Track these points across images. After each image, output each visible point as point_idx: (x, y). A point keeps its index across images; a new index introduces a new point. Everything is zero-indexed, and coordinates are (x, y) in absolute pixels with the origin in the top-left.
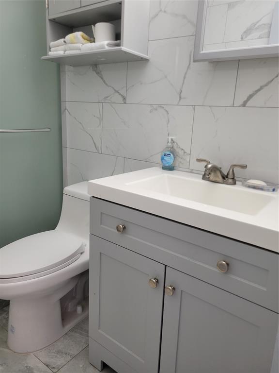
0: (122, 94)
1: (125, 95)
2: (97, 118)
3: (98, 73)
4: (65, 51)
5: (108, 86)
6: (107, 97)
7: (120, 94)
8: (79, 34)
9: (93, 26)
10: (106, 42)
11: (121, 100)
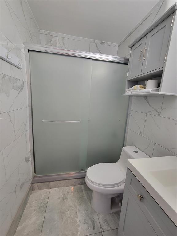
0: (158, 111)
1: (160, 112)
2: (143, 120)
3: (146, 100)
4: (132, 93)
5: (151, 107)
6: (150, 112)
7: (157, 111)
8: (138, 86)
9: (146, 82)
10: (151, 89)
11: (157, 114)
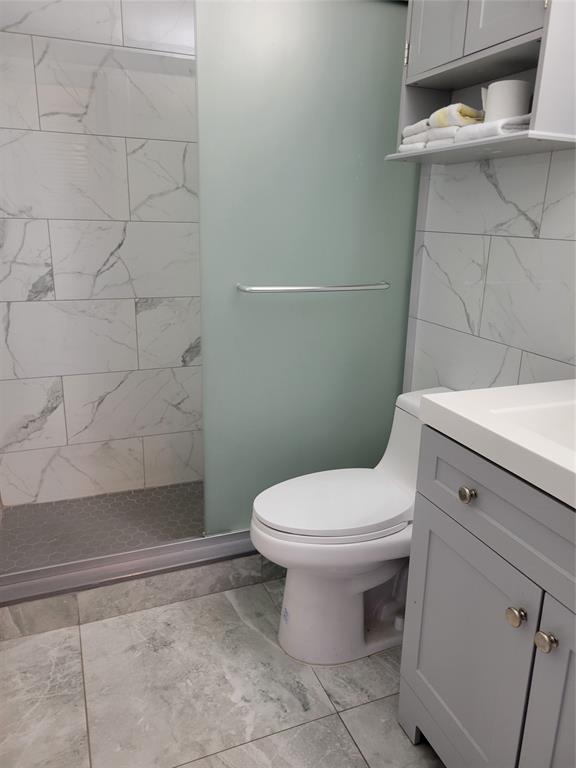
0: (533, 219)
1: (538, 220)
2: (478, 264)
3: (489, 177)
4: (426, 142)
5: (507, 202)
6: (502, 225)
7: (528, 219)
8: (454, 109)
9: (483, 90)
10: (502, 122)
11: (529, 231)
